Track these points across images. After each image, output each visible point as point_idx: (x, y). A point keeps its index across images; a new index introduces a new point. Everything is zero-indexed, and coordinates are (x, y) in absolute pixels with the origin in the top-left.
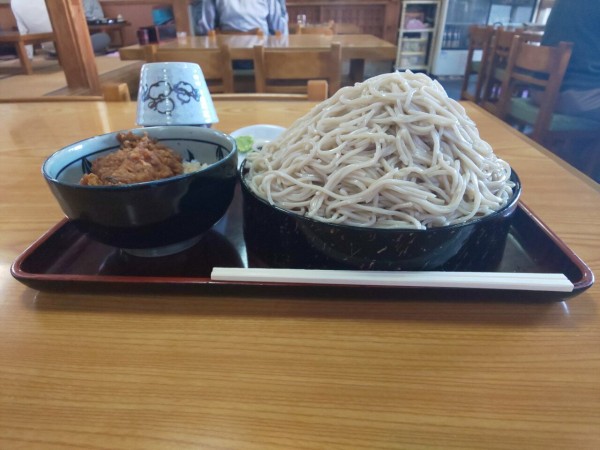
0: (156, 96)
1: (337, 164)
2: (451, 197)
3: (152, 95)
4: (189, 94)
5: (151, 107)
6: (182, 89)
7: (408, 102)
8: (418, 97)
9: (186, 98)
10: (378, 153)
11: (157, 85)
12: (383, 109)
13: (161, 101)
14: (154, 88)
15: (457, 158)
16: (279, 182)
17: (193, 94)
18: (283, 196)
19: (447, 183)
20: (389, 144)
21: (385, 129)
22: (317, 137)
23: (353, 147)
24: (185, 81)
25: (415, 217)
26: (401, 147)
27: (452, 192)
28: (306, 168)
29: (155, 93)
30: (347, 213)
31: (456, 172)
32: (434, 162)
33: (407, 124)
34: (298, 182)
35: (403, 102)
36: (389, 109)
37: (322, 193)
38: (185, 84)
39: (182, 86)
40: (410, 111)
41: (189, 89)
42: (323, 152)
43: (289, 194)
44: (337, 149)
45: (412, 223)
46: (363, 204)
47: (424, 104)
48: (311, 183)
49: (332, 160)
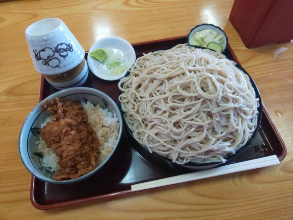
0: (46, 58)
1: (184, 137)
3: (42, 57)
4: (65, 50)
5: (45, 64)
6: (60, 49)
9: (65, 54)
10: (205, 129)
11: (43, 50)
12: (204, 102)
13: (50, 60)
14: (42, 53)
16: (151, 138)
17: (69, 48)
18: (156, 147)
20: (210, 124)
21: (206, 114)
23: (191, 127)
24: (60, 42)
25: (221, 155)
26: (215, 124)
28: (167, 135)
29: (44, 55)
30: (191, 158)
31: (239, 128)
32: (230, 125)
33: (219, 113)
34: (161, 141)
35: (217, 99)
37: (177, 151)
38: (61, 44)
39: (60, 47)
40: (220, 104)
41: (64, 47)
42: (175, 130)
43: (159, 146)
44: (183, 129)
45: (219, 158)
46: (199, 155)
47: (227, 97)
48: (170, 143)
49: (181, 134)
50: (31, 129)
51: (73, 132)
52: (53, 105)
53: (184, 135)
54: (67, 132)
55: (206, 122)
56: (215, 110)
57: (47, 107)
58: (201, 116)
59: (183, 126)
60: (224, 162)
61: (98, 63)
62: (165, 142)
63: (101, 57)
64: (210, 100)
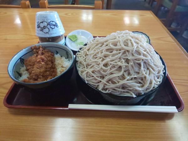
0: (42, 27)
1: (109, 73)
2: (145, 83)
3: (41, 26)
4: (54, 25)
5: (41, 31)
6: (51, 24)
7: (134, 51)
8: (138, 49)
9: (53, 27)
10: (123, 70)
11: (42, 22)
12: (124, 53)
13: (45, 28)
14: (41, 24)
15: (148, 69)
16: (89, 74)
17: (56, 25)
18: (90, 80)
19: (144, 79)
20: (126, 66)
21: (125, 60)
22: (102, 59)
23: (114, 67)
24: (52, 20)
25: (133, 92)
26: (130, 68)
27: (145, 82)
28: (98, 71)
29: (42, 25)
30: (112, 90)
31: (147, 76)
32: (141, 72)
33: (133, 60)
34: (95, 76)
35: (132, 51)
36: (127, 53)
37: (103, 82)
38: (53, 22)
39: (51, 23)
40: (134, 55)
41: (54, 23)
42: (104, 68)
43: (92, 79)
44: (109, 67)
45: (132, 94)
46: (117, 87)
47: (139, 51)
48: (100, 77)
49: (107, 71)
50: (20, 58)
51: (43, 63)
52: (37, 49)
53: (108, 72)
54: (39, 62)
55: (123, 64)
56: (130, 57)
57: (34, 49)
58: (121, 61)
59: (109, 66)
60: (134, 97)
61: (71, 42)
62: (97, 77)
63: (74, 38)
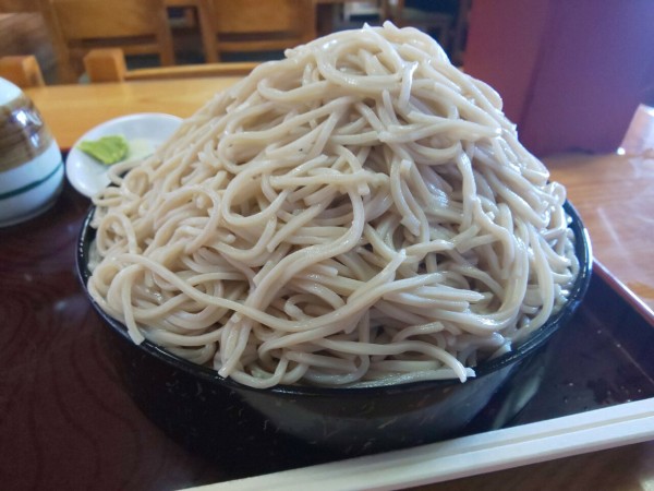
64: (371, 103)
